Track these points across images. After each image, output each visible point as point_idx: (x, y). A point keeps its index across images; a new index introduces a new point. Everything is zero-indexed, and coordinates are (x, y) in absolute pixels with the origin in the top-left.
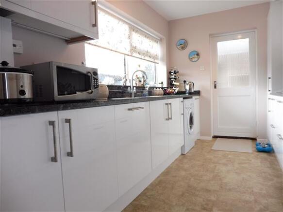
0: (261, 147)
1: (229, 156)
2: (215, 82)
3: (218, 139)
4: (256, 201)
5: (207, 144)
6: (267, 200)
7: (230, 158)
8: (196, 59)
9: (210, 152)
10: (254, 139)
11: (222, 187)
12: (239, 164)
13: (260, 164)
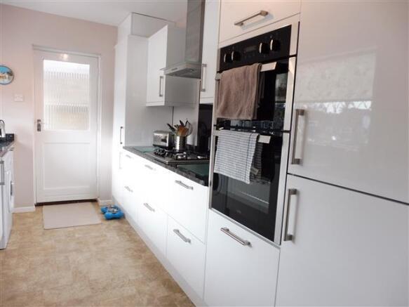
0: (110, 214)
1: (77, 236)
2: (39, 121)
3: (44, 207)
4: (139, 292)
5: (31, 220)
6: (148, 285)
7: (78, 238)
8: (6, 81)
9: (44, 234)
10: (94, 201)
11: (93, 289)
12: (95, 244)
13: (117, 238)
